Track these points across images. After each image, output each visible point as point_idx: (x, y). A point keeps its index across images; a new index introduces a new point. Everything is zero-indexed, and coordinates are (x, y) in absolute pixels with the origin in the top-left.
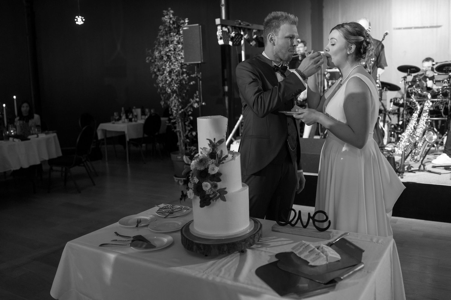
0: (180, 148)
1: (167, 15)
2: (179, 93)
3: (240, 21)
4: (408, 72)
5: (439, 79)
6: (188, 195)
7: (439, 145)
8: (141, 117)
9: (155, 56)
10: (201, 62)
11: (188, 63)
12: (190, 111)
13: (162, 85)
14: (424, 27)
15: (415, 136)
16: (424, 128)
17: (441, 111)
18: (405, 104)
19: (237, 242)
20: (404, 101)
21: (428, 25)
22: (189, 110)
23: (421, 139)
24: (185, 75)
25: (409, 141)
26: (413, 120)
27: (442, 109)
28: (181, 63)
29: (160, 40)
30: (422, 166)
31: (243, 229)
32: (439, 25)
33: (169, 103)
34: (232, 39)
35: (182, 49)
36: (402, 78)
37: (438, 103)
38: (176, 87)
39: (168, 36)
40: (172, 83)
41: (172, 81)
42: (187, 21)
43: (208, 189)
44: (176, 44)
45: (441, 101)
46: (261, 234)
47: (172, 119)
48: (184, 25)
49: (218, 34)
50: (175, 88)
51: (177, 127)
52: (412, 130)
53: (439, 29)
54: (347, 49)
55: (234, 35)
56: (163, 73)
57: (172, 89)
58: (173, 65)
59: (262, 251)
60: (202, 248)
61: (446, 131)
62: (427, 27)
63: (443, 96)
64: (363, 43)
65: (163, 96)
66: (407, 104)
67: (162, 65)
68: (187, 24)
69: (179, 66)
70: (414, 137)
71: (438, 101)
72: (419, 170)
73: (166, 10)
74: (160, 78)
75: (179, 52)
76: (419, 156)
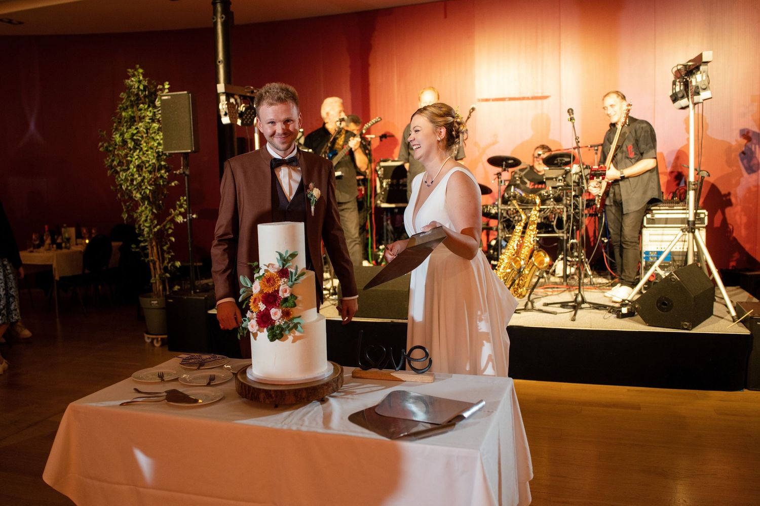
0: (154, 288)
1: (134, 76)
2: (153, 200)
3: (252, 87)
4: (502, 166)
5: (550, 176)
7: (550, 275)
8: (76, 241)
9: (115, 141)
10: (192, 150)
11: (167, 153)
12: (170, 228)
13: (125, 187)
14: (523, 99)
15: (518, 259)
16: (531, 246)
17: (552, 223)
18: (499, 214)
20: (498, 209)
21: (529, 95)
22: (168, 226)
23: (528, 264)
24: (163, 172)
25: (511, 267)
26: (515, 235)
27: (553, 222)
28: (158, 153)
29: (121, 114)
30: (530, 304)
32: (545, 94)
33: (135, 215)
34: (241, 115)
35: (159, 129)
36: (495, 174)
37: (548, 211)
38: (150, 190)
39: (135, 108)
40: (142, 184)
41: (143, 181)
42: (167, 86)
43: (277, 318)
44: (148, 123)
45: (552, 209)
47: (141, 241)
48: (163, 92)
49: (220, 107)
50: (148, 192)
51: (150, 255)
52: (514, 250)
53: (545, 101)
54: (436, 135)
55: (244, 109)
56: (129, 169)
57: (142, 193)
58: (145, 155)
61: (560, 254)
62: (528, 98)
63: (556, 201)
64: (453, 124)
65: (125, 205)
66: (502, 214)
67: (126, 155)
68: (167, 91)
69: (154, 156)
70: (517, 261)
71: (548, 209)
72: (525, 309)
73: (131, 69)
74: (122, 175)
75: (153, 135)
76: (525, 288)
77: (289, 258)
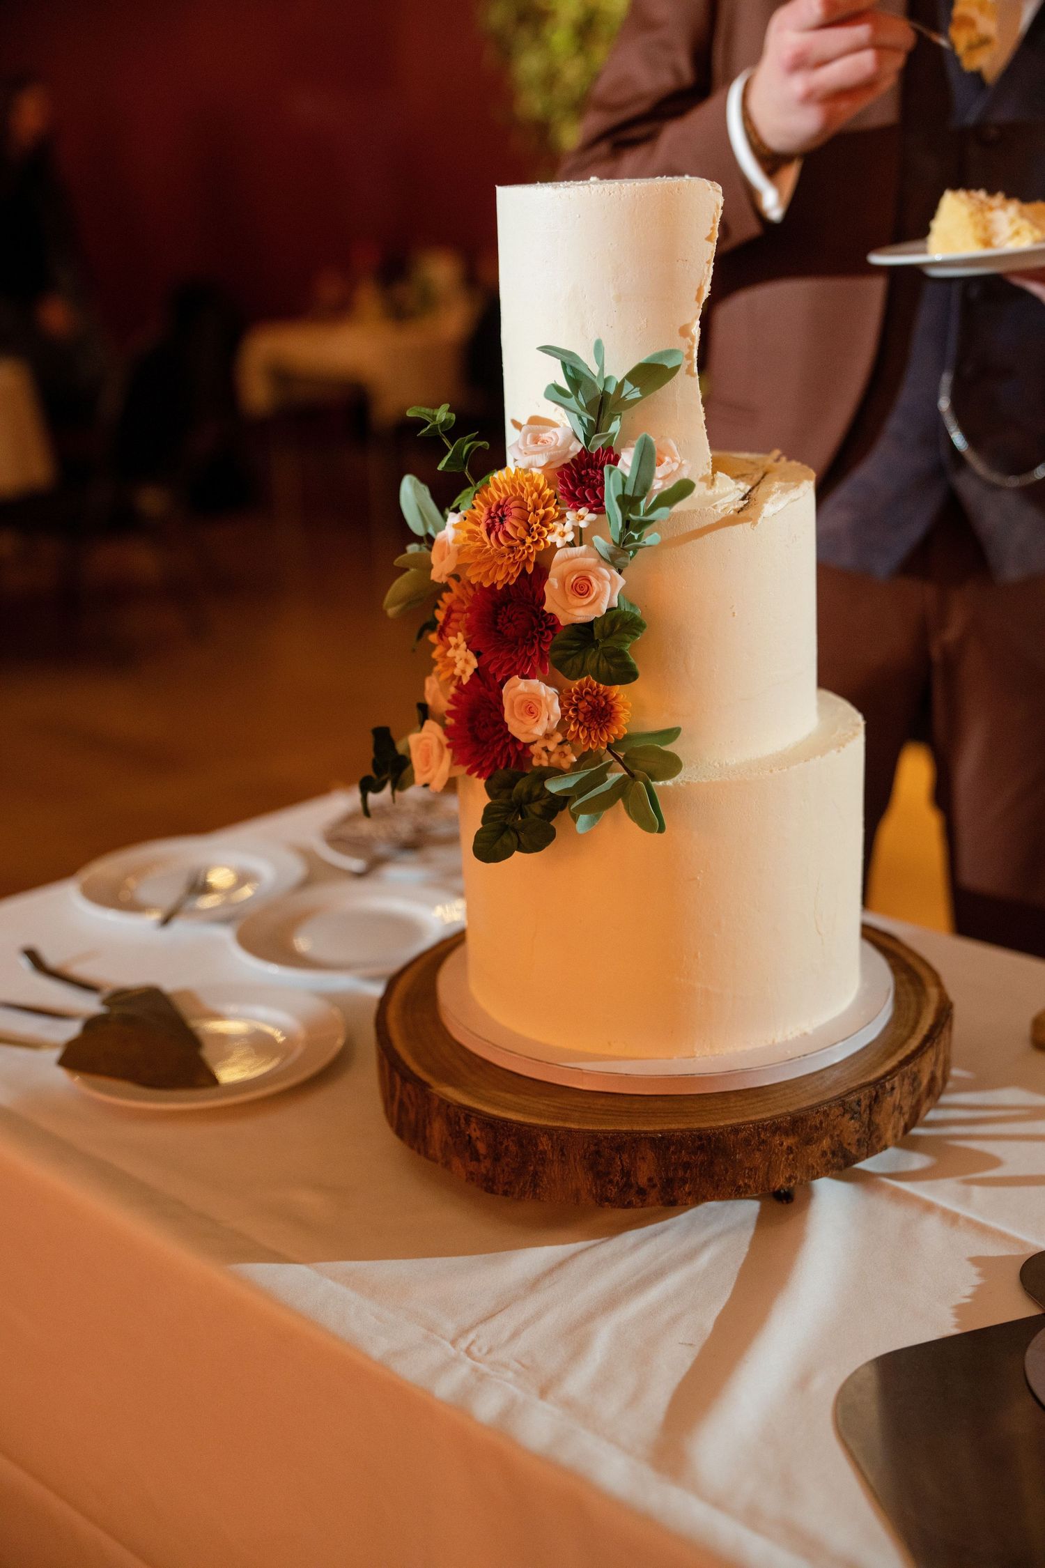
6: (416, 758)
19: (735, 1130)
31: (797, 1033)
43: (539, 731)
46: (933, 1079)
59: (929, 1207)
60: (482, 1148)
77: (628, 387)
